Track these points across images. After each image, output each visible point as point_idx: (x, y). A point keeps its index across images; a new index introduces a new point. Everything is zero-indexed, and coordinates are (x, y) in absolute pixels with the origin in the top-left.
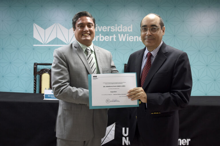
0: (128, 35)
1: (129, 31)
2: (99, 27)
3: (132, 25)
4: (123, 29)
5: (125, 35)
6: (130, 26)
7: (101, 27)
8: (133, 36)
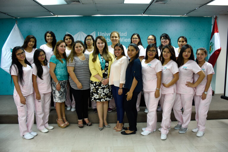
0: (124, 38)
1: (125, 36)
2: (107, 33)
3: (126, 32)
4: (121, 34)
5: (123, 38)
6: (125, 32)
7: (108, 33)
8: (127, 38)
